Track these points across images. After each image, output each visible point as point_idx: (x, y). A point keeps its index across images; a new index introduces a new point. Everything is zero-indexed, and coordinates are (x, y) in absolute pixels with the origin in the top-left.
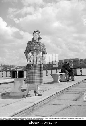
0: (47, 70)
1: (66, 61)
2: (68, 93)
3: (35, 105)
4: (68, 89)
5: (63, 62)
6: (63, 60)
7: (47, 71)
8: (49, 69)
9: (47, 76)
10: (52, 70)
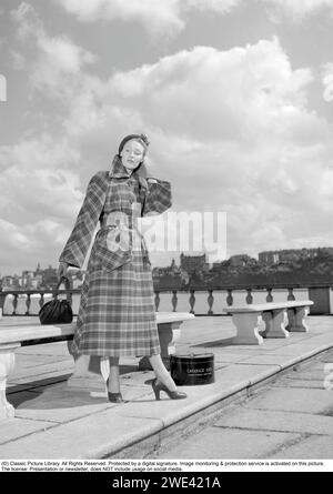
0: (211, 291)
1: (289, 256)
2: (298, 383)
3: (164, 428)
4: (295, 370)
5: (276, 259)
6: (276, 253)
7: (211, 296)
8: (219, 289)
9: (211, 314)
10: (230, 291)
